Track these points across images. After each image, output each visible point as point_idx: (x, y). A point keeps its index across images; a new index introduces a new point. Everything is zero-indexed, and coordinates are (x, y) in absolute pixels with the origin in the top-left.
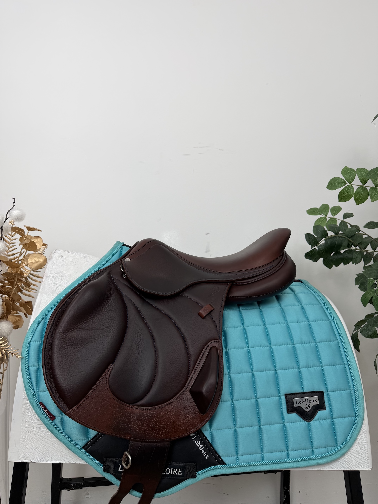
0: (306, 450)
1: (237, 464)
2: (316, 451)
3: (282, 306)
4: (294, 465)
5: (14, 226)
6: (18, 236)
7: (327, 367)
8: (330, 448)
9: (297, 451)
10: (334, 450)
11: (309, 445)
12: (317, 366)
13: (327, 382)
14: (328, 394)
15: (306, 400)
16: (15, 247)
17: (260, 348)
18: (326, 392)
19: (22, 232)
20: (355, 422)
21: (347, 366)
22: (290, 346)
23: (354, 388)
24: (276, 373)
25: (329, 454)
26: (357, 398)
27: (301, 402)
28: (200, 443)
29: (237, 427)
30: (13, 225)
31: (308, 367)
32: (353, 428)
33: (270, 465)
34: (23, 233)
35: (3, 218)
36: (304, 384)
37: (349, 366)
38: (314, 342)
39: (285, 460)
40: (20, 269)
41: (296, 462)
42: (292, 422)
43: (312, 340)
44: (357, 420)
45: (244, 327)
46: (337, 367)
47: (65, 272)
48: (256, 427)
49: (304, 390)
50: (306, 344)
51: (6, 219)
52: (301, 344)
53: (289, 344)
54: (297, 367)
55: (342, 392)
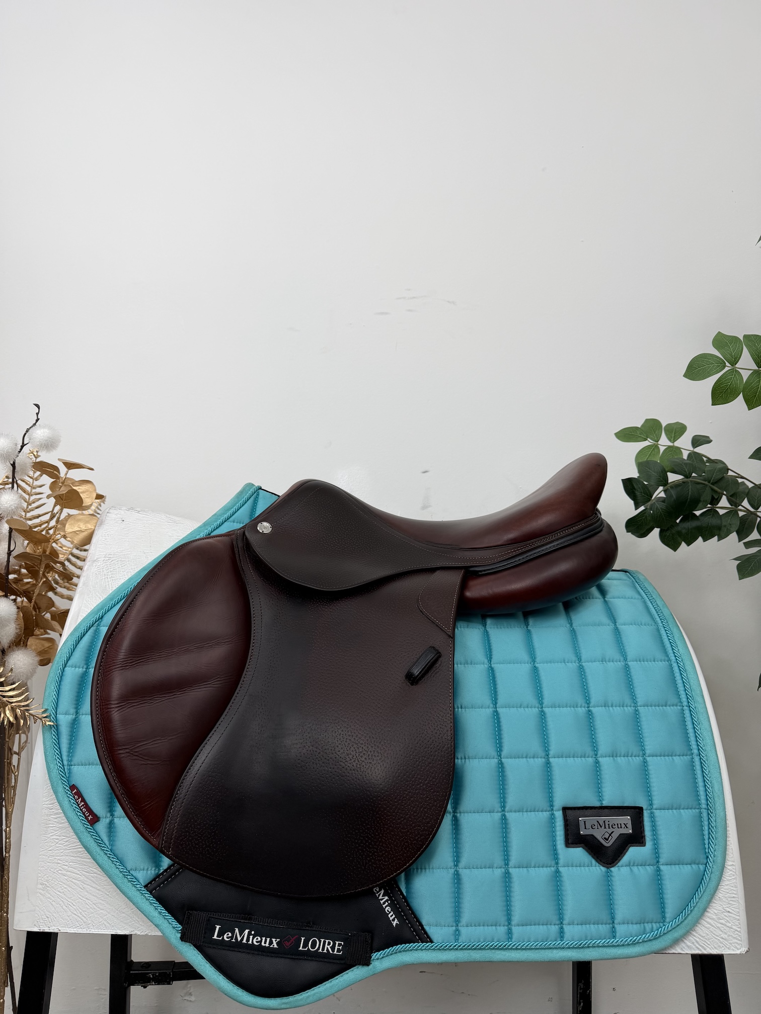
0: (600, 926)
1: (456, 942)
2: (621, 929)
3: (574, 625)
4: (573, 954)
5: (38, 460)
6: (47, 480)
7: (655, 758)
8: (650, 925)
9: (580, 926)
10: (658, 930)
11: (605, 916)
12: (634, 754)
13: (653, 789)
14: (652, 813)
15: (604, 822)
16: (40, 501)
17: (519, 709)
18: (647, 808)
19: (55, 472)
20: (704, 875)
21: (697, 759)
22: (582, 711)
23: (708, 805)
24: (548, 764)
25: (645, 936)
26: (713, 825)
27: (594, 825)
28: (382, 892)
29: (460, 867)
30: (36, 458)
31: (615, 755)
32: (699, 887)
33: (524, 951)
34: (57, 473)
35: (16, 445)
36: (603, 789)
37: (700, 758)
38: (633, 705)
39: (556, 943)
40: (49, 546)
41: (576, 948)
42: (574, 865)
43: (628, 701)
44: (708, 872)
45: (490, 663)
46: (676, 759)
47: (129, 551)
48: (499, 870)
49: (604, 802)
50: (614, 708)
51: (22, 447)
52: (604, 708)
53: (579, 705)
54: (591, 753)
55: (682, 811)
